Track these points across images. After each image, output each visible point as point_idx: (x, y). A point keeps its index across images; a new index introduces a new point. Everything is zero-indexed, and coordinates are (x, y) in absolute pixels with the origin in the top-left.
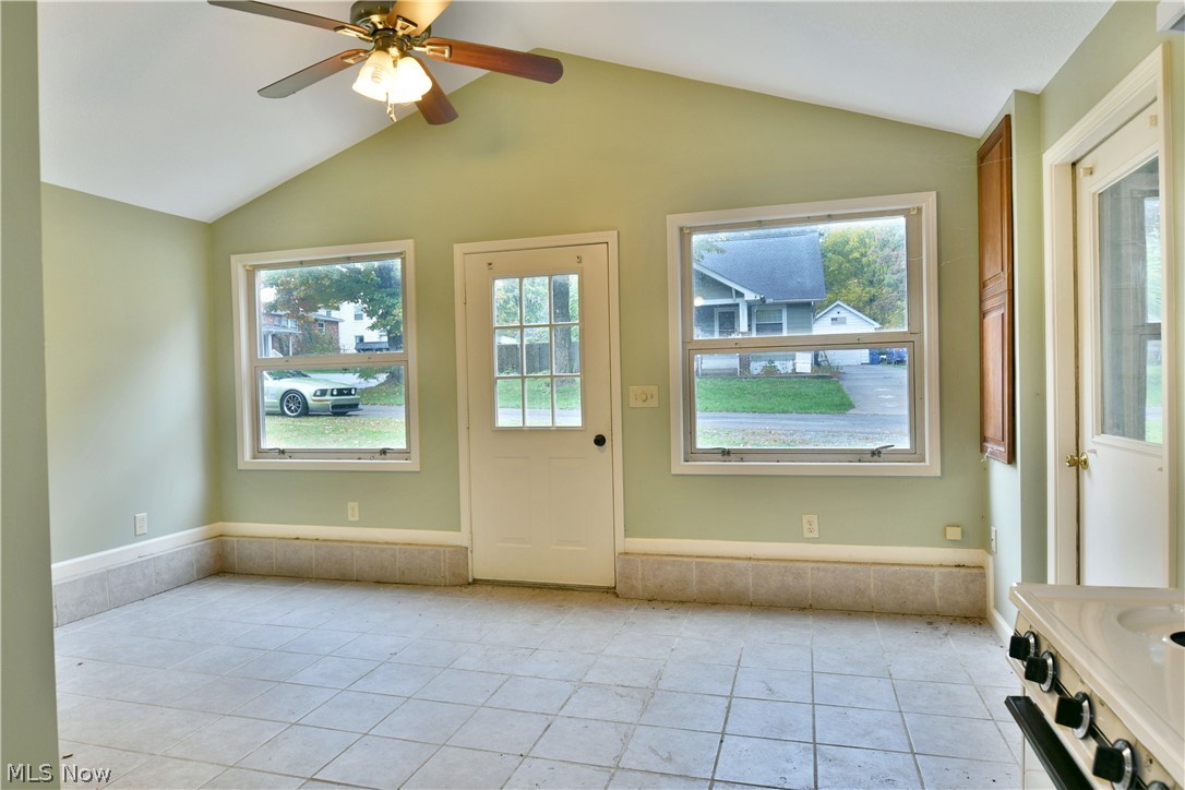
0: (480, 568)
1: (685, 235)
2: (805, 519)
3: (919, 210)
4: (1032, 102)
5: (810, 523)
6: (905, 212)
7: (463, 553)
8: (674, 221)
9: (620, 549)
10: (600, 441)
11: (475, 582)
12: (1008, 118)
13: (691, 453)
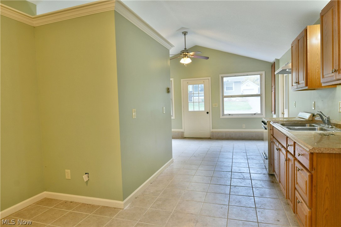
0: (186, 135)
1: (222, 78)
2: (243, 125)
3: (262, 74)
4: (278, 60)
5: (244, 126)
6: (260, 74)
7: (183, 133)
8: (221, 76)
9: (211, 131)
10: (208, 113)
11: (185, 138)
12: (275, 62)
13: (223, 115)
